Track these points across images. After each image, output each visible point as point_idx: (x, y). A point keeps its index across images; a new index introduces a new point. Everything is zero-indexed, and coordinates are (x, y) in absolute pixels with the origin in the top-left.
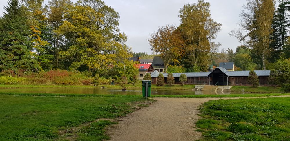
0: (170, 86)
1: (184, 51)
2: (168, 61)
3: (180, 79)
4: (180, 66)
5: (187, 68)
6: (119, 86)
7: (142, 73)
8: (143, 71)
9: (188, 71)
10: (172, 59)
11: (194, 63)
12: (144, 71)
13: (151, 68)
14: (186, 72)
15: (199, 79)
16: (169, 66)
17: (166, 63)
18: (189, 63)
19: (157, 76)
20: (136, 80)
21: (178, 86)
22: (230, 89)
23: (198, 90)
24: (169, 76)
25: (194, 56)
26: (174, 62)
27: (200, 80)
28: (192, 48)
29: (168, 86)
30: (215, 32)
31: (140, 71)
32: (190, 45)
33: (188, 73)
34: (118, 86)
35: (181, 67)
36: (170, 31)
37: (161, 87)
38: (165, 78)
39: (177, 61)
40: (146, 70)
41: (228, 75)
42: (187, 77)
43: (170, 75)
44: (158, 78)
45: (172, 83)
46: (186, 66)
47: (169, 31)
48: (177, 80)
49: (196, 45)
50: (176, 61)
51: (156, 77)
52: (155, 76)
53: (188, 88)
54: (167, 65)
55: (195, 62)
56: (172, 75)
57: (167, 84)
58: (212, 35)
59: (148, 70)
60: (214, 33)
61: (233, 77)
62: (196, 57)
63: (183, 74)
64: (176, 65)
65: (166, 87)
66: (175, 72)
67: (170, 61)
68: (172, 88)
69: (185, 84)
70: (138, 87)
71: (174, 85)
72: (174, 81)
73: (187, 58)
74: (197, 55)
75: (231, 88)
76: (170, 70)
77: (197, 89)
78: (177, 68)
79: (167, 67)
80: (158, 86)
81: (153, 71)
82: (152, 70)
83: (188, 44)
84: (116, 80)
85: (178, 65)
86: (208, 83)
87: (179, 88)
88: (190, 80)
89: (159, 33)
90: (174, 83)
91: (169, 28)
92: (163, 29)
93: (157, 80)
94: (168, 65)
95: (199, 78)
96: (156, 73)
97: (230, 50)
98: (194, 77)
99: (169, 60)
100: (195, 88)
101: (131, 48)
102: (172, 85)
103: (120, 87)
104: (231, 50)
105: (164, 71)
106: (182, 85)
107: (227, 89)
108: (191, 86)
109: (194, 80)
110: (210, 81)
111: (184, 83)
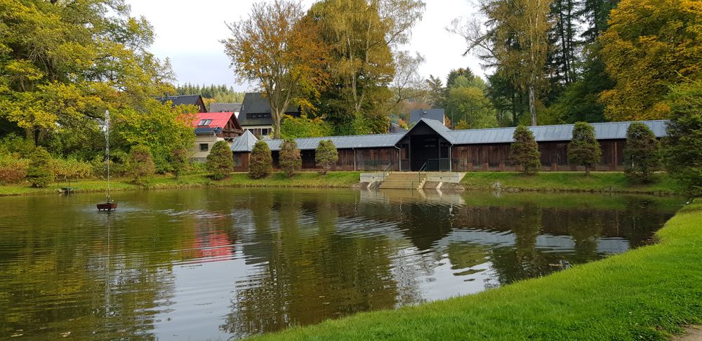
0: (290, 176)
1: (327, 76)
2: (283, 105)
3: (317, 157)
4: (318, 118)
5: (336, 124)
6: (127, 182)
7: (204, 140)
8: (208, 135)
9: (337, 133)
10: (295, 99)
11: (355, 109)
12: (212, 135)
13: (234, 126)
14: (332, 135)
15: (372, 156)
16: (286, 120)
17: (277, 110)
18: (340, 110)
19: (250, 149)
20: (182, 162)
21: (313, 177)
22: (461, 183)
23: (369, 186)
24: (284, 146)
25: (354, 90)
26: (299, 109)
27: (374, 157)
28: (348, 66)
29: (283, 177)
30: (409, 25)
31: (199, 135)
32: (344, 58)
33: (341, 138)
34: (121, 185)
35: (319, 120)
36: (288, 17)
37: (262, 179)
38: (275, 154)
39: (310, 105)
40: (217, 132)
41: (453, 142)
42: (339, 149)
43: (288, 146)
44: (254, 153)
45: (296, 168)
46: (332, 119)
47: (282, 18)
48: (309, 157)
49: (358, 61)
50: (306, 103)
51: (247, 152)
52: (246, 150)
53: (341, 182)
54: (280, 115)
55: (358, 107)
56: (294, 145)
57: (279, 171)
58: (402, 33)
59: (224, 132)
60: (405, 26)
61: (466, 148)
62: (359, 94)
63: (326, 139)
64: (305, 117)
65: (277, 179)
66: (304, 137)
67: (290, 104)
68: (294, 182)
69: (333, 169)
70: (191, 184)
71: (299, 174)
72: (300, 163)
73: (334, 97)
74: (361, 88)
75: (463, 180)
76: (288, 130)
77: (368, 183)
78: (309, 125)
79: (282, 121)
80: (253, 177)
81: (240, 135)
82: (237, 131)
83: (338, 55)
84: (118, 164)
85: (311, 116)
86: (396, 165)
87: (316, 183)
88: (346, 159)
89: (254, 22)
90: (300, 167)
91: (282, 7)
92: (265, 8)
93: (252, 161)
94: (282, 114)
95: (372, 151)
96: (247, 141)
97: (435, 78)
98: (356, 149)
99: (285, 100)
100: (362, 180)
101: (167, 63)
102: (294, 175)
103: (127, 186)
104: (438, 80)
105: (272, 134)
106: (325, 173)
107: (453, 180)
108: (349, 175)
109: (358, 157)
110: (402, 160)
111: (328, 167)
